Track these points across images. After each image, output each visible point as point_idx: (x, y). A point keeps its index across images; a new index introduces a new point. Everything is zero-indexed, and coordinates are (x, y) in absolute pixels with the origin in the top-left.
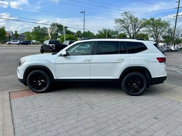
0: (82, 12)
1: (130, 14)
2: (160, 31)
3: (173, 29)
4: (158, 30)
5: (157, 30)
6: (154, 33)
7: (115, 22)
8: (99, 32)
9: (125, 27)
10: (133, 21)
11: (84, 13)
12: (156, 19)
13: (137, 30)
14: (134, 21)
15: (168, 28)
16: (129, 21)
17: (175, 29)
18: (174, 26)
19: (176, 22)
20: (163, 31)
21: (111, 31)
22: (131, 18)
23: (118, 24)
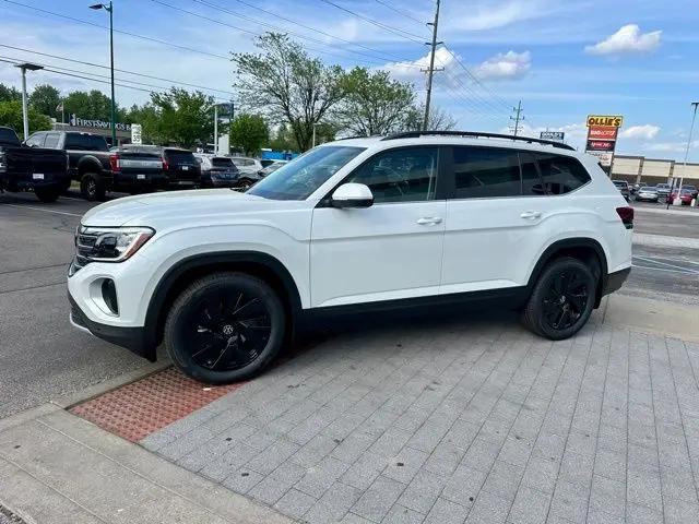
0: (99, 7)
1: (290, 45)
2: (387, 118)
3: (423, 115)
4: (380, 114)
5: (376, 111)
6: (367, 123)
7: (235, 66)
8: (156, 100)
9: (271, 90)
10: (301, 73)
11: (110, 10)
12: (372, 73)
13: (319, 105)
14: (306, 70)
15: (409, 109)
16: (289, 70)
17: (427, 115)
18: (425, 104)
19: (429, 91)
20: (394, 116)
21: (207, 100)
22: (293, 57)
23: (249, 78)
